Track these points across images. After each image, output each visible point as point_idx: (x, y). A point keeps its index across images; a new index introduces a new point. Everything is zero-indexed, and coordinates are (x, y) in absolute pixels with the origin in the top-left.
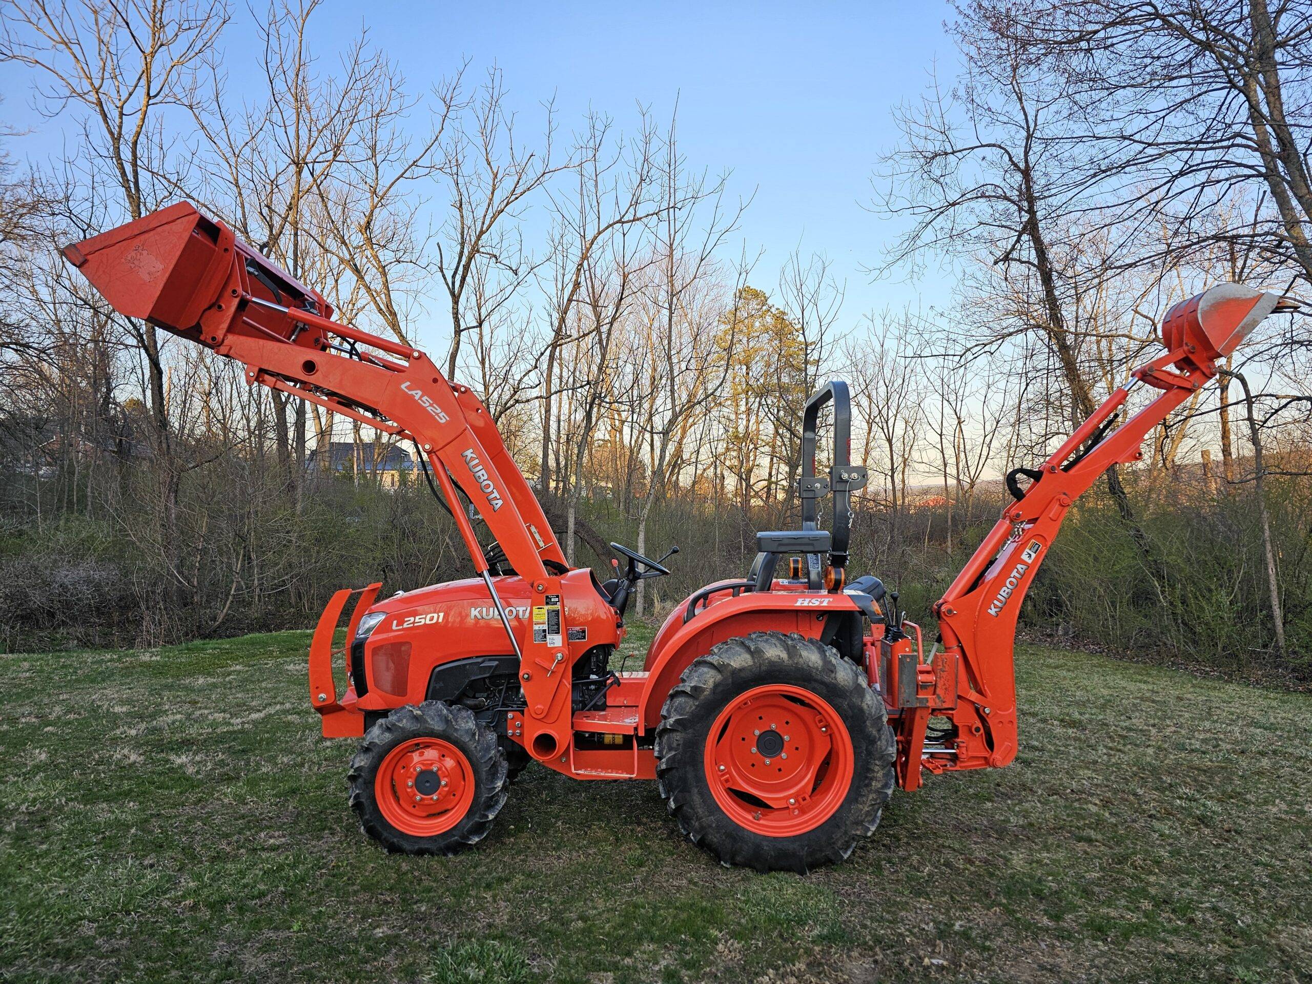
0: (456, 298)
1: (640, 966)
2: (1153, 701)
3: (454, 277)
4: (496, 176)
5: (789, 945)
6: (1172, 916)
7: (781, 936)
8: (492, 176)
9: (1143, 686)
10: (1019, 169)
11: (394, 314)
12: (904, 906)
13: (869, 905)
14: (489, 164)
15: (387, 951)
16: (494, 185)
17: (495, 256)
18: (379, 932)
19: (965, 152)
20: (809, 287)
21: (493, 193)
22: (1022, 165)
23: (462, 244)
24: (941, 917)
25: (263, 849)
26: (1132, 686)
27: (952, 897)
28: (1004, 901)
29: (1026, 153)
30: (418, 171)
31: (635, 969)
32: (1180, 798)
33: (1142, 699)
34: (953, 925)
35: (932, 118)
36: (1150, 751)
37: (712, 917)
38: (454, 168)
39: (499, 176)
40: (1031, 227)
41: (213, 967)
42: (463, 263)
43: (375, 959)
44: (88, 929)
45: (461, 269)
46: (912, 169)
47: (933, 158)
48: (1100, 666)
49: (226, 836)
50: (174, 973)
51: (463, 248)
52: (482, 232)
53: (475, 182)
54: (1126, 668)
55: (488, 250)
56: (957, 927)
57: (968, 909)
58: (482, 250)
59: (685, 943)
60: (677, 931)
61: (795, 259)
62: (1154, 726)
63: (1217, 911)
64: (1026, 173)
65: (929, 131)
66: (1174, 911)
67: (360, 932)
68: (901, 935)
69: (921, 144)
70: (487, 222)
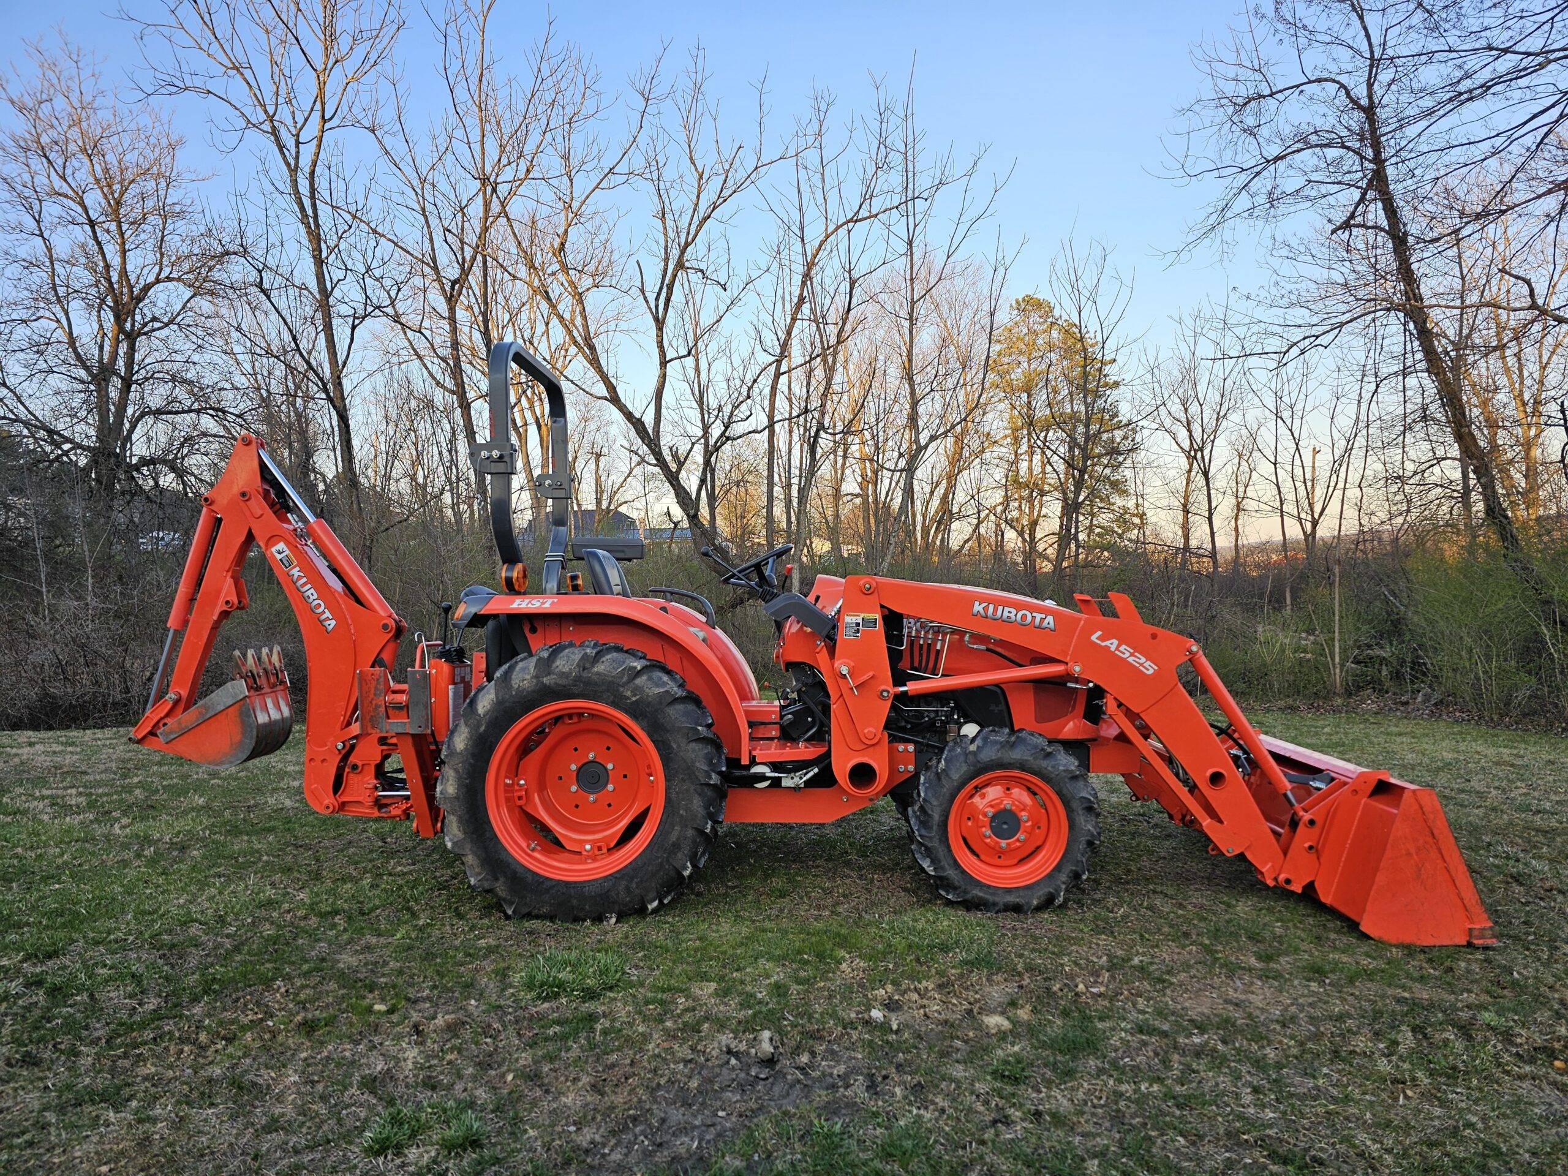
0: (660, 324)
1: (748, 979)
2: (1512, 765)
3: (657, 299)
4: (701, 177)
5: (925, 968)
6: (1425, 965)
7: (918, 960)
8: (697, 177)
9: (1507, 751)
10: (1360, 108)
11: (592, 348)
12: (1077, 941)
13: (1035, 939)
14: (694, 163)
15: (485, 957)
16: (699, 186)
17: (702, 271)
18: (482, 943)
19: (1287, 93)
20: (1087, 281)
21: (698, 197)
22: (1364, 102)
23: (666, 260)
24: (1120, 953)
25: (390, 875)
26: (1491, 751)
27: (1142, 936)
28: (1207, 942)
29: (1370, 86)
30: (614, 179)
31: (742, 982)
32: (1496, 857)
33: (1497, 763)
34: (1131, 959)
35: (1243, 54)
36: (1481, 812)
37: (843, 942)
38: (654, 171)
39: (705, 177)
40: (1378, 182)
41: (306, 961)
42: (667, 282)
43: (471, 963)
44: (194, 930)
45: (665, 290)
46: (1217, 120)
47: (1245, 104)
48: (1461, 733)
49: (357, 863)
50: (269, 965)
51: (667, 265)
52: (687, 245)
53: (677, 186)
54: (1496, 735)
55: (694, 264)
56: (1136, 961)
57: (1157, 946)
58: (687, 264)
59: (807, 962)
60: (799, 952)
61: (1067, 247)
62: (1496, 788)
63: (1490, 962)
64: (1369, 111)
65: (1241, 71)
66: (1430, 961)
67: (462, 942)
68: (1062, 965)
69: (1229, 88)
70: (692, 232)
